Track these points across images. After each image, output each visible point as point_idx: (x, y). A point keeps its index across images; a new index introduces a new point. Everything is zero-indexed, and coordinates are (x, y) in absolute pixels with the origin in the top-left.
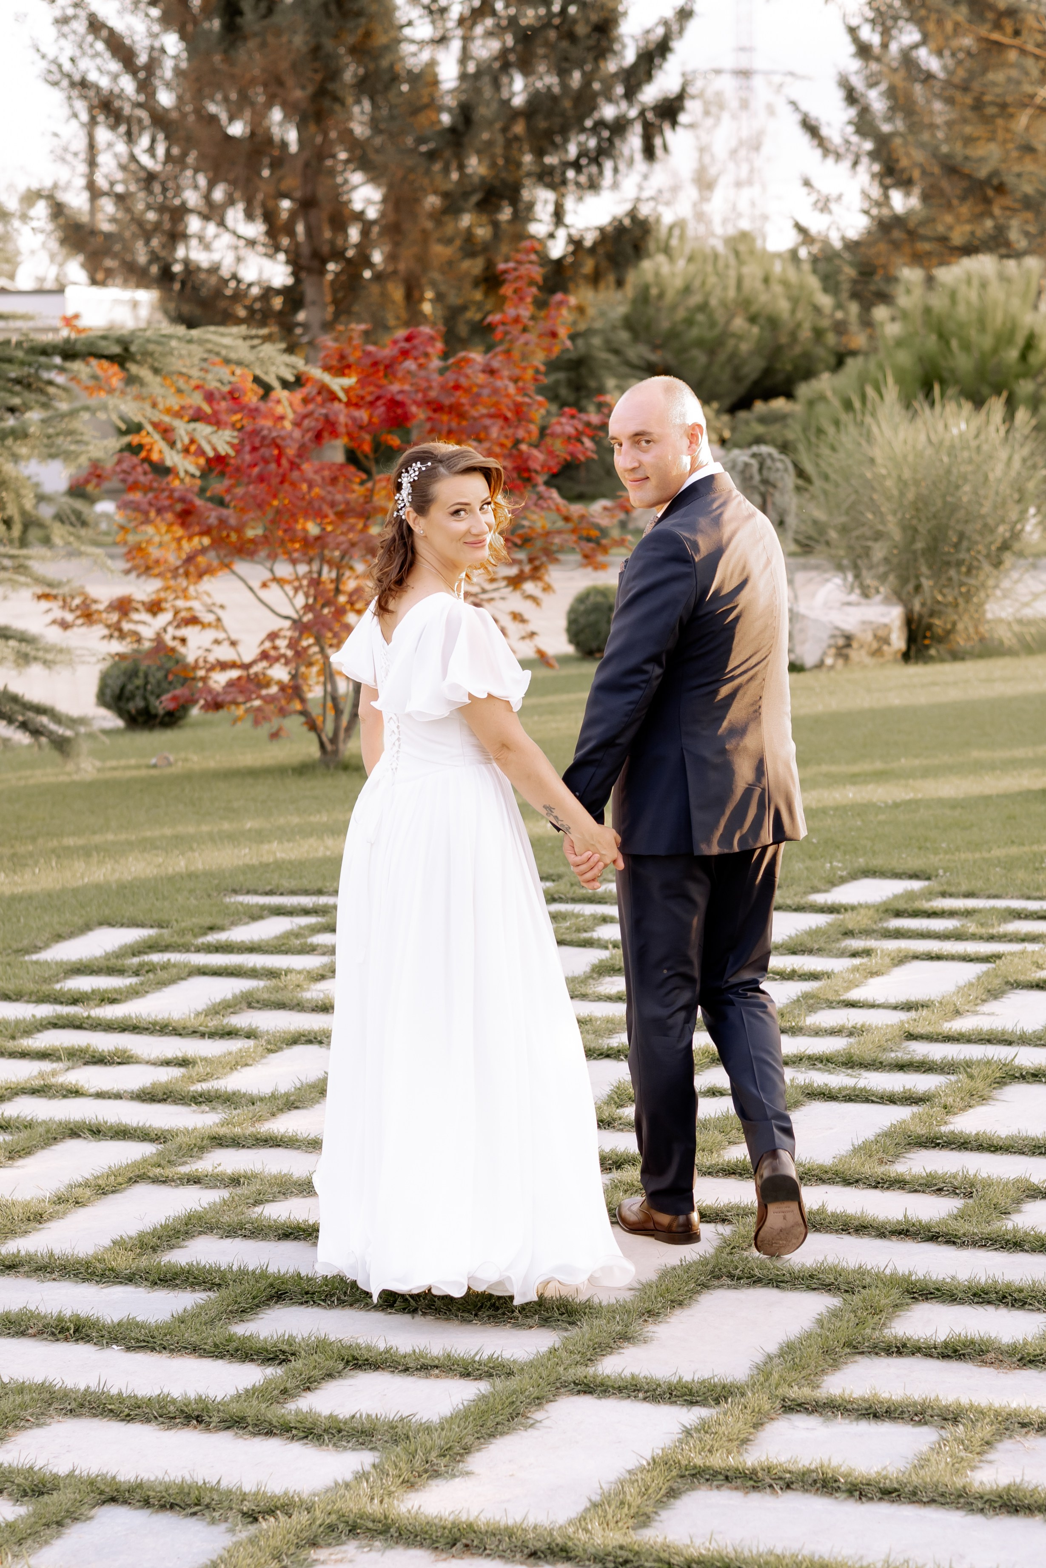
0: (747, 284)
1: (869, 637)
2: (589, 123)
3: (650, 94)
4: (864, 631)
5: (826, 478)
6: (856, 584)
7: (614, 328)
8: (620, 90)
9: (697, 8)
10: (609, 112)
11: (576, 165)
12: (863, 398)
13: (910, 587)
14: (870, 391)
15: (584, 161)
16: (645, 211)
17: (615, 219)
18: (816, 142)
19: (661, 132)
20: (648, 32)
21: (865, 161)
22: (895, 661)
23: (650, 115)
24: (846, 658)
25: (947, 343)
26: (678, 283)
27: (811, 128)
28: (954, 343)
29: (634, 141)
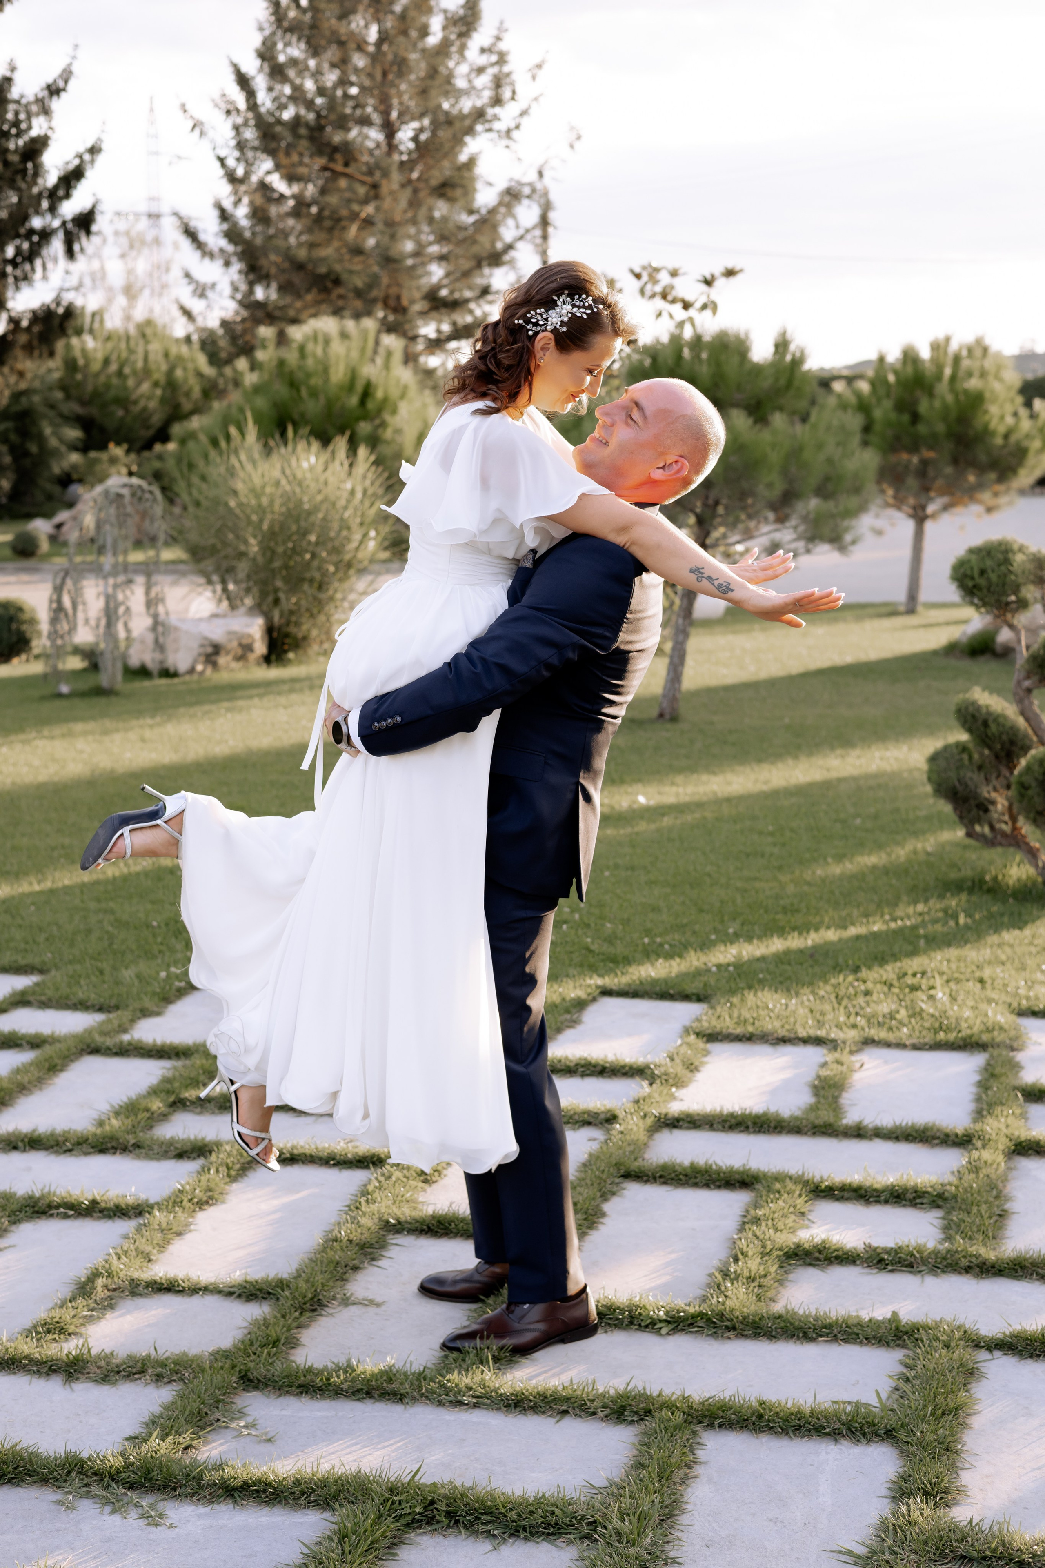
0: (151, 357)
1: (235, 644)
2: (22, 231)
3: (70, 208)
4: (230, 641)
5: (198, 504)
6: (224, 597)
7: (51, 389)
8: (45, 204)
9: (104, 146)
10: (37, 223)
11: (13, 263)
12: (228, 438)
13: (270, 598)
14: (233, 431)
15: (19, 260)
16: (69, 297)
17: (43, 305)
18: (194, 245)
19: (79, 239)
20: (67, 163)
21: (234, 259)
22: (258, 664)
23: (70, 226)
24: (215, 665)
25: (298, 390)
26: (100, 356)
27: (191, 234)
28: (304, 392)
29: (57, 245)
